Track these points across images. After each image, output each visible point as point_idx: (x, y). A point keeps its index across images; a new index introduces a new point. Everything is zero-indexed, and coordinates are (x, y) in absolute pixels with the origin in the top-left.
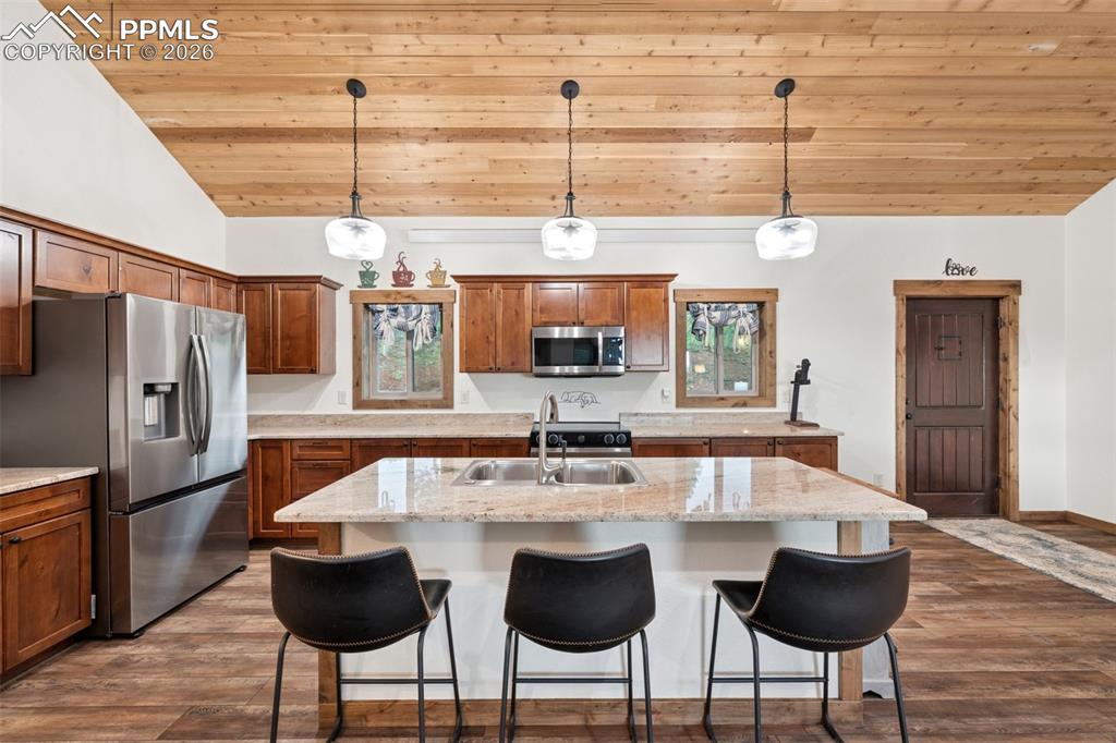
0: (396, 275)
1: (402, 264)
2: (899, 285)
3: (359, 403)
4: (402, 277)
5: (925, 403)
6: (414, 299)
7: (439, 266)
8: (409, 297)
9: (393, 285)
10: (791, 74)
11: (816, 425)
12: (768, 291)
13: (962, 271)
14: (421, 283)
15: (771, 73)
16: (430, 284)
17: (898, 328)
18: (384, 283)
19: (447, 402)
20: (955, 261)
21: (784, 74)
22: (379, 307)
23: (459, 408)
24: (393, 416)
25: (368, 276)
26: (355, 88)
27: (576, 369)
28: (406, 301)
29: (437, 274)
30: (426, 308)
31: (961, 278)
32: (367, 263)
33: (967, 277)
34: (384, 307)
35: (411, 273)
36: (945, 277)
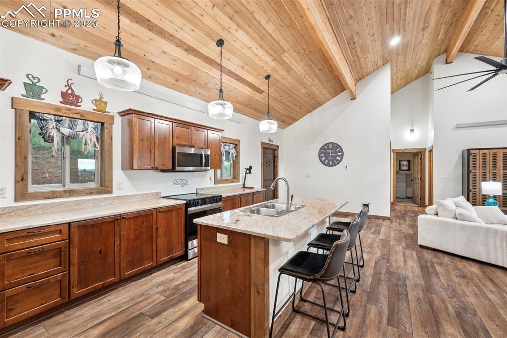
0: (64, 95)
1: (70, 88)
2: (262, 143)
6: (82, 116)
7: (101, 97)
8: (78, 114)
9: (61, 102)
10: (271, 74)
11: (253, 188)
12: (238, 140)
14: (87, 105)
15: (268, 72)
16: (95, 108)
18: (52, 98)
19: (108, 189)
21: (269, 72)
22: (46, 117)
23: (119, 192)
24: (63, 203)
25: (33, 89)
27: (191, 168)
28: (75, 116)
29: (100, 103)
30: (91, 125)
31: (271, 143)
32: (34, 78)
34: (52, 117)
35: (78, 97)
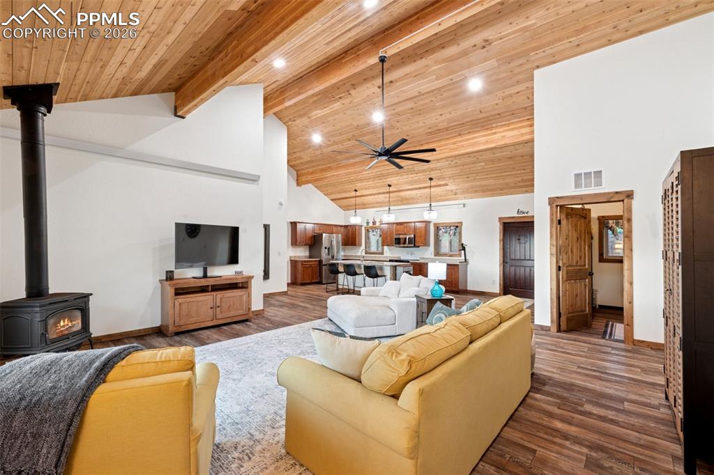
1: (374, 219)
2: (500, 219)
3: (366, 253)
4: (374, 223)
5: (514, 258)
7: (381, 220)
8: (375, 227)
9: (373, 225)
12: (459, 223)
13: (524, 213)
14: (378, 224)
17: (500, 232)
18: (371, 225)
19: (382, 253)
20: (521, 210)
22: (370, 230)
23: (385, 255)
25: (368, 223)
26: (356, 191)
29: (381, 222)
31: (523, 215)
32: (368, 220)
33: (526, 215)
35: (376, 221)
36: (517, 215)
